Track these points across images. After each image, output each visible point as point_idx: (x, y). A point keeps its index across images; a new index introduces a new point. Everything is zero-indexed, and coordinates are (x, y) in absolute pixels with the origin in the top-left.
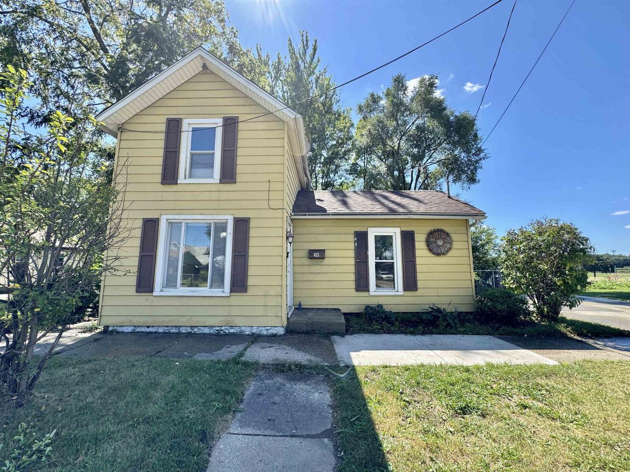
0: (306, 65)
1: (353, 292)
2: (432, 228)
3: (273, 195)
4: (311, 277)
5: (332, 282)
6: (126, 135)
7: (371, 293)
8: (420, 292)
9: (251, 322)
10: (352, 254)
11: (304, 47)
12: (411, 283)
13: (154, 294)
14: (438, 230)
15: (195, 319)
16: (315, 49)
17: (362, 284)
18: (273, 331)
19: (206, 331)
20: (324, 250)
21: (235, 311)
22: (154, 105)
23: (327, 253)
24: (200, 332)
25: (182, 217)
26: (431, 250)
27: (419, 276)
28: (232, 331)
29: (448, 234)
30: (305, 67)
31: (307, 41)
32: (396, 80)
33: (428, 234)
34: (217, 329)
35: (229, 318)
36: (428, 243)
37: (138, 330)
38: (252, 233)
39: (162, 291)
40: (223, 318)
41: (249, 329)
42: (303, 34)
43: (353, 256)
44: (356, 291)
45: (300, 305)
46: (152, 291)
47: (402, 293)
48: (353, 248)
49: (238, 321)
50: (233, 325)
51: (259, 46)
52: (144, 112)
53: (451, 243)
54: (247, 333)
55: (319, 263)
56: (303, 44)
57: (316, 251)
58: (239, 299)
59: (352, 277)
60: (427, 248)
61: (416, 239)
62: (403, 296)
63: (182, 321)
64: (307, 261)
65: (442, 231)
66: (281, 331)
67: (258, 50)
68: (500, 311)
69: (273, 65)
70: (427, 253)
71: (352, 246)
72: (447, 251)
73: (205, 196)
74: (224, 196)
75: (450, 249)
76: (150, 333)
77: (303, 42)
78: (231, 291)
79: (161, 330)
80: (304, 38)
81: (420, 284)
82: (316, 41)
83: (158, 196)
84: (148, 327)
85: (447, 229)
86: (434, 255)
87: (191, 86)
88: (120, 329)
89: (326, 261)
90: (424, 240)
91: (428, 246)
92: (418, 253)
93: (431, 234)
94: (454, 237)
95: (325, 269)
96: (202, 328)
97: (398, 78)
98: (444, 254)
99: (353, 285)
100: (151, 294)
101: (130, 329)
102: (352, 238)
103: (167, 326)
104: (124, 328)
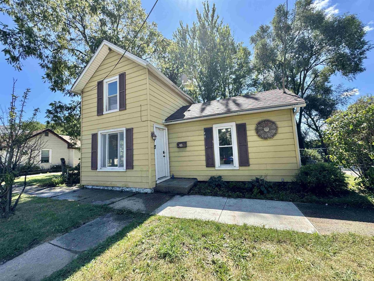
0: (209, 23)
1: (205, 168)
2: (260, 119)
3: (143, 113)
4: (180, 159)
5: (191, 162)
6: (85, 95)
7: (216, 168)
8: (251, 167)
9: (136, 185)
10: (203, 143)
11: (206, 12)
12: (244, 161)
13: (98, 170)
14: (265, 121)
15: (113, 183)
16: (214, 11)
17: (210, 163)
18: (146, 191)
19: (118, 189)
20: (186, 142)
21: (129, 179)
22: (93, 76)
23: (188, 144)
24: (115, 190)
25: (106, 131)
26: (259, 136)
27: (251, 156)
28: (127, 190)
29: (273, 123)
30: (209, 25)
31: (208, 7)
32: (278, 10)
33: (256, 124)
34: (122, 188)
35: (126, 183)
36: (257, 131)
37: (94, 187)
38: (135, 136)
39: (101, 169)
40: (124, 183)
41: (134, 189)
42: (205, 4)
43: (204, 144)
44: (206, 167)
45: (173, 176)
46: (97, 169)
47: (238, 168)
48: (203, 139)
49: (130, 185)
50: (128, 187)
51: (181, 22)
52: (90, 81)
53: (276, 128)
54: (134, 191)
55: (184, 150)
56: (206, 10)
57: (181, 143)
58: (130, 173)
59: (204, 158)
60: (256, 134)
61: (247, 129)
62: (239, 170)
63: (108, 184)
64: (177, 149)
65: (268, 121)
66: (149, 191)
67: (181, 24)
68: (310, 183)
69: (191, 30)
70: (256, 138)
71: (203, 138)
72: (273, 136)
73: (113, 119)
74: (121, 118)
75: (276, 134)
76: (98, 189)
77: (205, 9)
78: (126, 169)
79: (101, 188)
80: (206, 6)
81: (251, 161)
82: (214, 5)
83: (97, 122)
84: (97, 186)
85: (273, 118)
86: (262, 140)
87: (106, 62)
88: (88, 187)
89: (188, 149)
90: (254, 129)
91: (257, 133)
92: (249, 139)
93: (259, 124)
94: (279, 124)
95: (187, 154)
96: (116, 188)
97: (279, 8)
98: (270, 138)
99: (204, 163)
100: (96, 170)
101: (90, 187)
102: (203, 133)
103: (103, 186)
104: (89, 186)
